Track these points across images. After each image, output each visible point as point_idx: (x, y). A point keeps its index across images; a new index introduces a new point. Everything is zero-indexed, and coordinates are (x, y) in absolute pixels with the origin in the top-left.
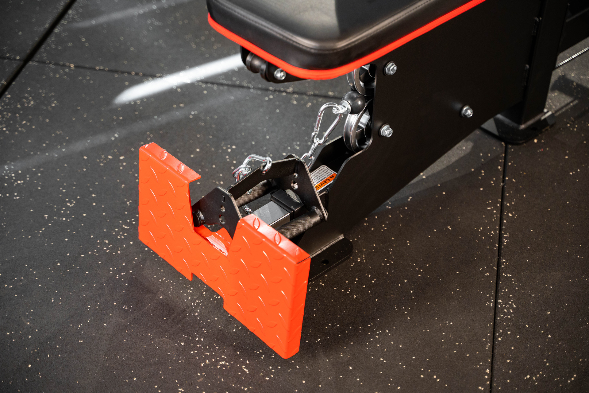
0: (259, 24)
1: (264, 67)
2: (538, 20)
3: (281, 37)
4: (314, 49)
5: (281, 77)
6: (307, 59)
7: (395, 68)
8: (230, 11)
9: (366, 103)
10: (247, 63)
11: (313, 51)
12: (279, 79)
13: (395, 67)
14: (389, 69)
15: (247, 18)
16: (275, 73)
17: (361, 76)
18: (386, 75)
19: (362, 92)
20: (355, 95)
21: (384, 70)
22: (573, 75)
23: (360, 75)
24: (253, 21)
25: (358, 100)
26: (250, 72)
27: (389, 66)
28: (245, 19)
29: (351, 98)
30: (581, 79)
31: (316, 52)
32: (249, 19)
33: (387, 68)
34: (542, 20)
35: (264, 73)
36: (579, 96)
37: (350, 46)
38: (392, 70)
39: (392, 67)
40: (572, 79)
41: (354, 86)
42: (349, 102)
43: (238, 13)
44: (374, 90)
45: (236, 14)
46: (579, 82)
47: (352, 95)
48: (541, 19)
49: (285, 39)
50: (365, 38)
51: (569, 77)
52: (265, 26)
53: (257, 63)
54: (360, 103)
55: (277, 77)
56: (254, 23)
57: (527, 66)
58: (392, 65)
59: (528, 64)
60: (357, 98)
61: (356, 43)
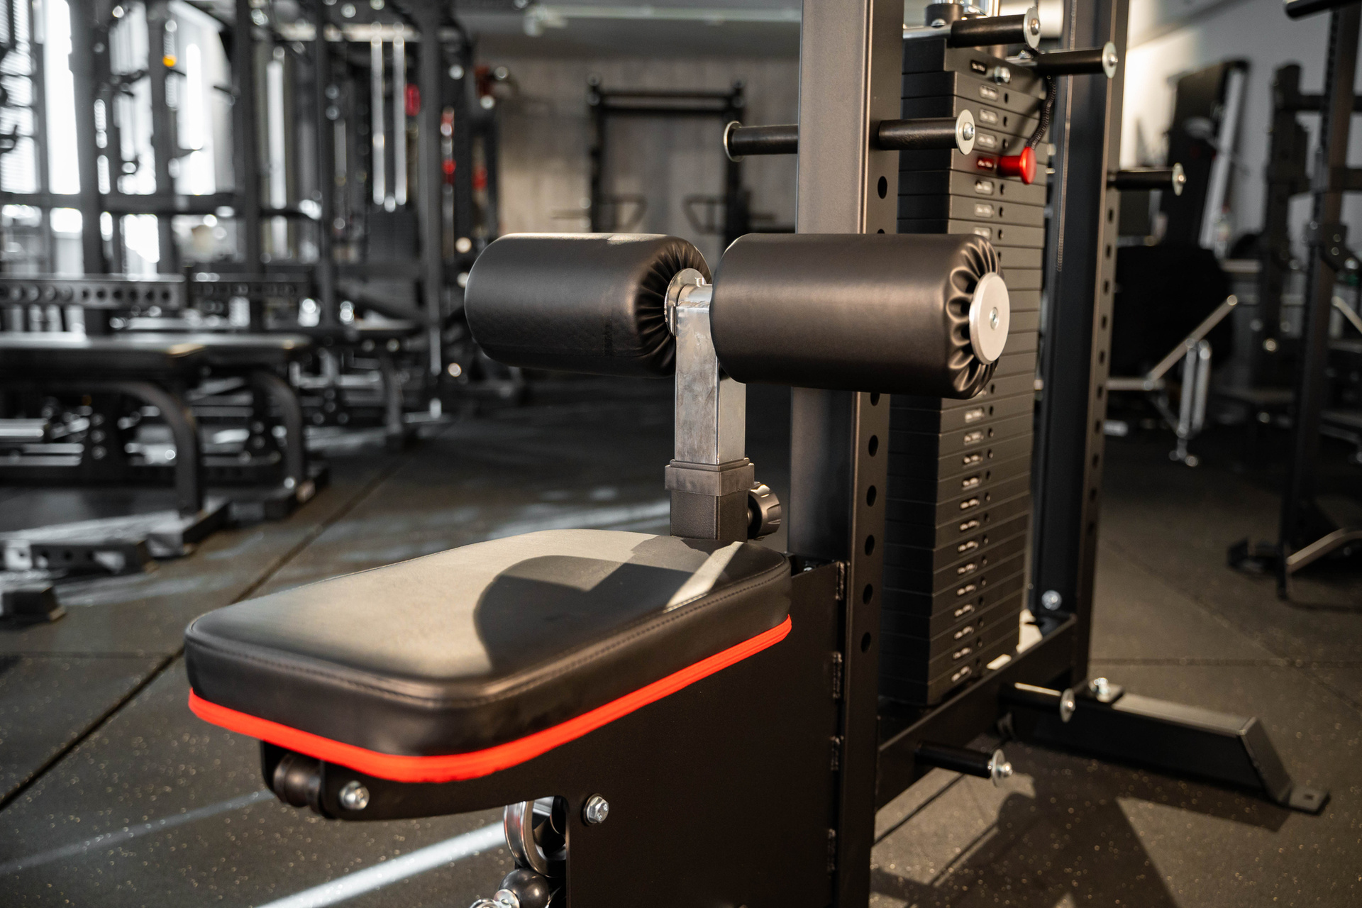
0: (301, 669)
1: (315, 784)
2: (837, 740)
3: (353, 687)
4: (435, 700)
5: (357, 802)
6: (417, 729)
7: (606, 808)
8: (235, 658)
9: (551, 893)
10: (276, 784)
11: (430, 705)
12: (352, 807)
13: (606, 805)
14: (594, 808)
15: (273, 664)
16: (343, 793)
17: (536, 830)
18: (587, 823)
19: (540, 865)
20: (525, 876)
21: (582, 814)
22: (892, 866)
23: (534, 827)
24: (287, 667)
25: (533, 885)
26: (285, 808)
27: (592, 804)
28: (269, 667)
29: (517, 884)
30: (909, 872)
31: (439, 705)
32: (280, 665)
33: (588, 810)
34: (844, 740)
35: (316, 800)
36: (916, 897)
37: (516, 692)
38: (599, 811)
39: (598, 807)
40: (894, 872)
41: (523, 858)
42: (515, 892)
43: (253, 658)
44: (565, 865)
45: (249, 661)
46: (907, 876)
47: (519, 877)
48: (842, 738)
49: (362, 690)
50: (549, 678)
51: (887, 870)
52: (315, 672)
53: (297, 779)
54: (537, 892)
55: (346, 801)
56: (290, 672)
57: (833, 832)
58: (599, 801)
59: (833, 829)
60: (530, 882)
61: (532, 686)
